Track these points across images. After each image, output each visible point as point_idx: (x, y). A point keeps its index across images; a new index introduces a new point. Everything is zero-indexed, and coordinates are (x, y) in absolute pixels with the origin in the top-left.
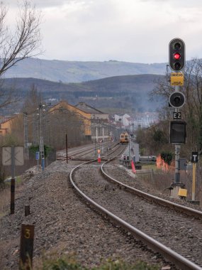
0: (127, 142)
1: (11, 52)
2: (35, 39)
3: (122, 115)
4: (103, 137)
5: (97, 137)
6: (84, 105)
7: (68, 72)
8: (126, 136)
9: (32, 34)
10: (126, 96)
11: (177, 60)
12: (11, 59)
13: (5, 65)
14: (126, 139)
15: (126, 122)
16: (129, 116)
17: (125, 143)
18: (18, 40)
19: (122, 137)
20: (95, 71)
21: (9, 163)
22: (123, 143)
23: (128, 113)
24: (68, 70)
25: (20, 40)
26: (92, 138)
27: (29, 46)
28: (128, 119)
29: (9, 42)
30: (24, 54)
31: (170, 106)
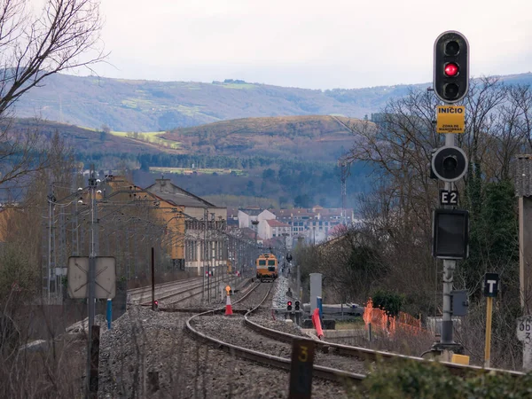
0: (275, 277)
1: (31, 54)
2: (87, 25)
3: (256, 213)
4: (214, 263)
5: (199, 264)
6: (169, 187)
7: (124, 107)
8: (272, 262)
9: (81, 14)
10: (265, 168)
11: (450, 77)
12: (31, 70)
13: (17, 85)
14: (272, 269)
15: (266, 231)
16: (273, 217)
17: (269, 278)
18: (50, 26)
19: (263, 263)
20: (191, 105)
21: (81, 294)
22: (262, 278)
23: (271, 208)
24: (124, 102)
25: (53, 27)
26: (188, 264)
27: (73, 43)
28: (271, 223)
29: (29, 30)
30: (60, 59)
31: (433, 176)
